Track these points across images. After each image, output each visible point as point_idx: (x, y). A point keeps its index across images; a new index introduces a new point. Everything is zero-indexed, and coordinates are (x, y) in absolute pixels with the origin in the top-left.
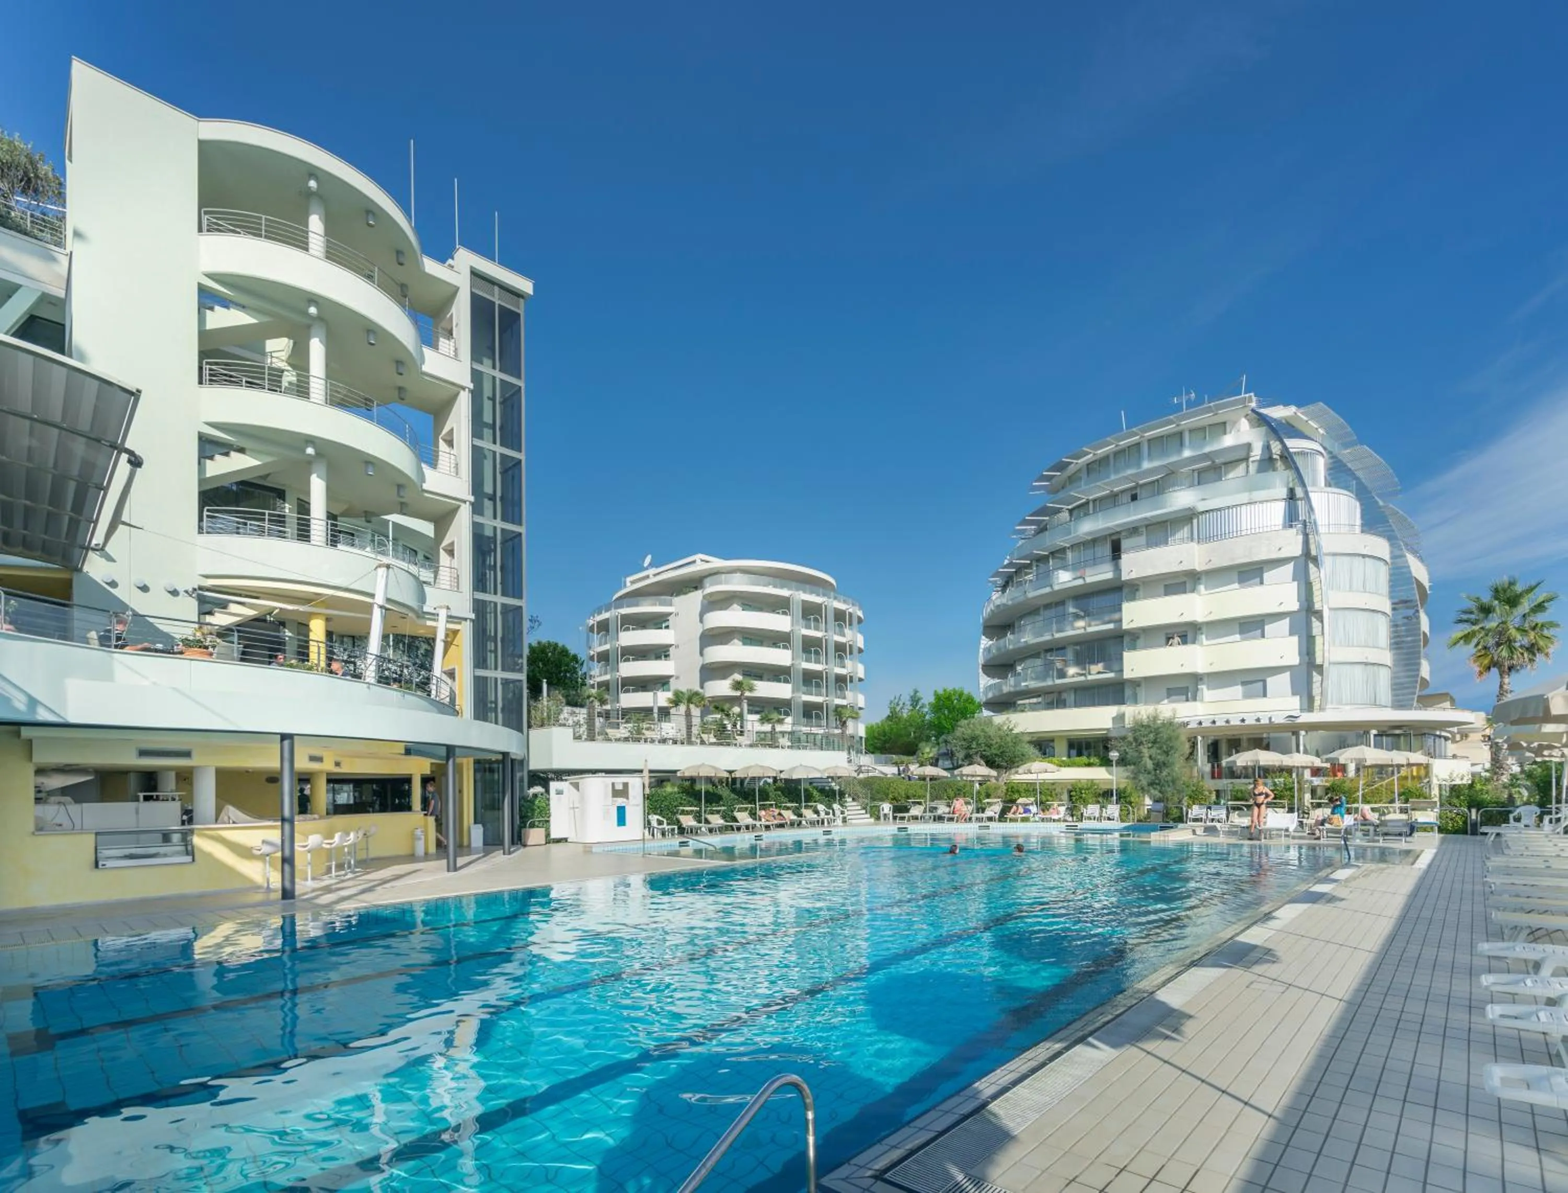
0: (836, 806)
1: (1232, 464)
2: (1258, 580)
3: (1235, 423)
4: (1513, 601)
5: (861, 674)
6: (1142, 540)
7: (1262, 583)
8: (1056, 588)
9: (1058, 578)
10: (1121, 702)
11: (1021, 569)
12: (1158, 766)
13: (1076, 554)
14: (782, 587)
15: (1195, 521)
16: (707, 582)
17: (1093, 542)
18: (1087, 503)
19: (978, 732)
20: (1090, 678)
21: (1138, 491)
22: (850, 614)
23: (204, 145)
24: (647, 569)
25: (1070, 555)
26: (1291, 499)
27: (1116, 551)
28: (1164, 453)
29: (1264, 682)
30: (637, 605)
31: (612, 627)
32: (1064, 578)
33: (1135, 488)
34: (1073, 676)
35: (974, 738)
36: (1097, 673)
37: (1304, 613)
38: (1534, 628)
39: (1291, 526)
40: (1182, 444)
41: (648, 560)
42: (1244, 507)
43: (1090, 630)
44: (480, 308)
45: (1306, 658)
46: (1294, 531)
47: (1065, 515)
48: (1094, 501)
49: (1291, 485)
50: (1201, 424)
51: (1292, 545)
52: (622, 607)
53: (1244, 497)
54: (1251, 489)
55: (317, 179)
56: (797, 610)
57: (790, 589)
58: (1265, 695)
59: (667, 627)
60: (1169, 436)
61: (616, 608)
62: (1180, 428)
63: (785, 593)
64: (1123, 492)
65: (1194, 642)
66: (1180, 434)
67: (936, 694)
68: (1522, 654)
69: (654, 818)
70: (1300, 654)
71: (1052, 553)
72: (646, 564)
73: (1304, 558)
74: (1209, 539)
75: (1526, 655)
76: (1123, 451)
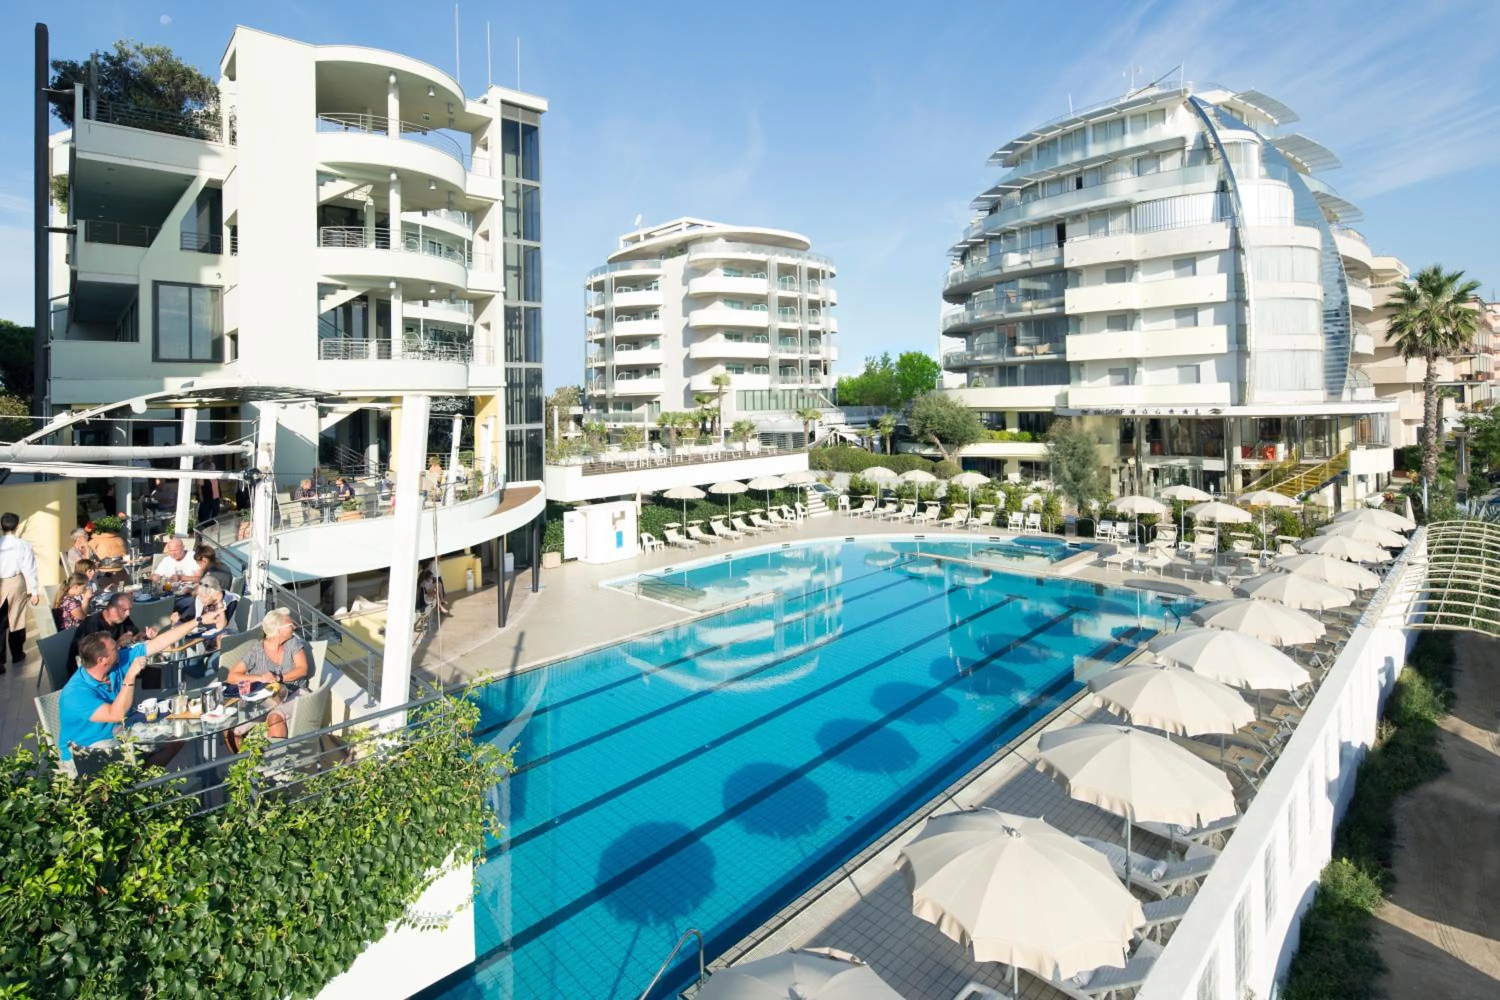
0: (798, 505)
1: (1167, 153)
2: (1190, 268)
3: (1173, 110)
4: (1436, 292)
5: (834, 329)
6: (1085, 226)
7: (1194, 273)
8: (1006, 270)
9: (1007, 260)
10: (1067, 381)
11: (974, 246)
12: (1076, 478)
13: (1025, 235)
14: (760, 251)
15: (1133, 210)
16: (692, 248)
17: (1040, 225)
18: (1036, 184)
19: (932, 412)
20: (1037, 358)
21: (1083, 175)
22: (823, 272)
23: (321, 67)
24: (637, 228)
25: (1019, 236)
26: (1222, 191)
27: (1061, 238)
28: (1107, 138)
29: (1198, 367)
30: (628, 268)
31: (607, 287)
32: (1014, 261)
33: (1080, 172)
34: (1021, 355)
35: (927, 418)
36: (1044, 353)
37: (1234, 304)
38: (1456, 316)
39: (1221, 220)
40: (1124, 132)
41: (639, 218)
42: (1178, 199)
43: (1037, 312)
44: (509, 127)
45: (1236, 347)
46: (1223, 224)
47: (1017, 194)
48: (1043, 183)
49: (1222, 178)
50: (1142, 111)
51: (1221, 238)
52: (615, 270)
53: (1178, 190)
54: (1185, 181)
55: (395, 74)
56: (773, 272)
57: (767, 254)
58: (1198, 381)
59: (656, 288)
60: (1113, 122)
61: (611, 271)
62: (1121, 115)
63: (761, 257)
64: (1068, 175)
65: (1131, 329)
66: (1123, 120)
67: (901, 356)
68: (1445, 342)
69: (645, 536)
70: (1229, 343)
71: (1004, 234)
72: (637, 223)
73: (1232, 251)
74: (1145, 230)
75: (1449, 343)
76: (1069, 134)
